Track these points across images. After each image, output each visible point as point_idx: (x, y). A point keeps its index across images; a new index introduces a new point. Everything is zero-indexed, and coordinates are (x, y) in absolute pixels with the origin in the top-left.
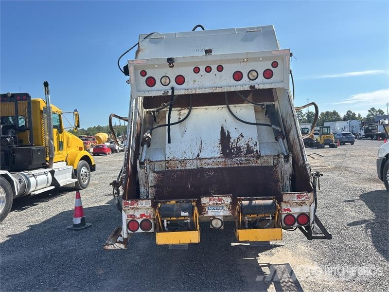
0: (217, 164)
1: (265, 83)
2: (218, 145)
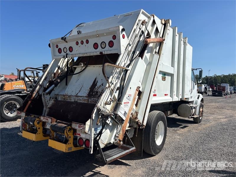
0: (84, 101)
1: (108, 51)
2: (89, 89)
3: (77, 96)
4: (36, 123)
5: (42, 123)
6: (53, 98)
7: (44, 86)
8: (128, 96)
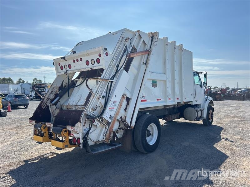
0: (82, 109)
1: (96, 67)
2: (86, 99)
3: (76, 105)
4: (42, 128)
5: (47, 128)
6: (58, 108)
7: (51, 99)
8: (113, 103)
